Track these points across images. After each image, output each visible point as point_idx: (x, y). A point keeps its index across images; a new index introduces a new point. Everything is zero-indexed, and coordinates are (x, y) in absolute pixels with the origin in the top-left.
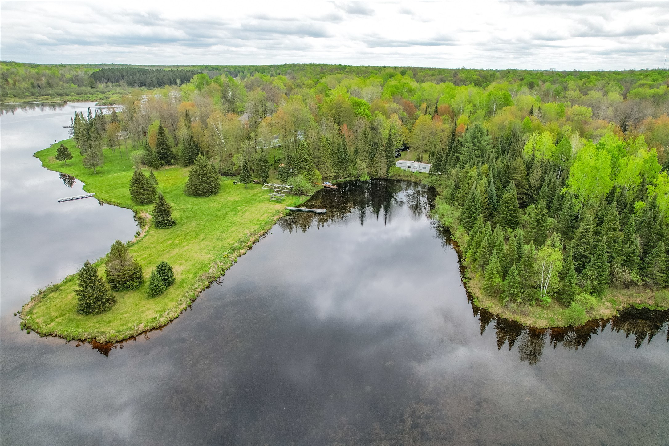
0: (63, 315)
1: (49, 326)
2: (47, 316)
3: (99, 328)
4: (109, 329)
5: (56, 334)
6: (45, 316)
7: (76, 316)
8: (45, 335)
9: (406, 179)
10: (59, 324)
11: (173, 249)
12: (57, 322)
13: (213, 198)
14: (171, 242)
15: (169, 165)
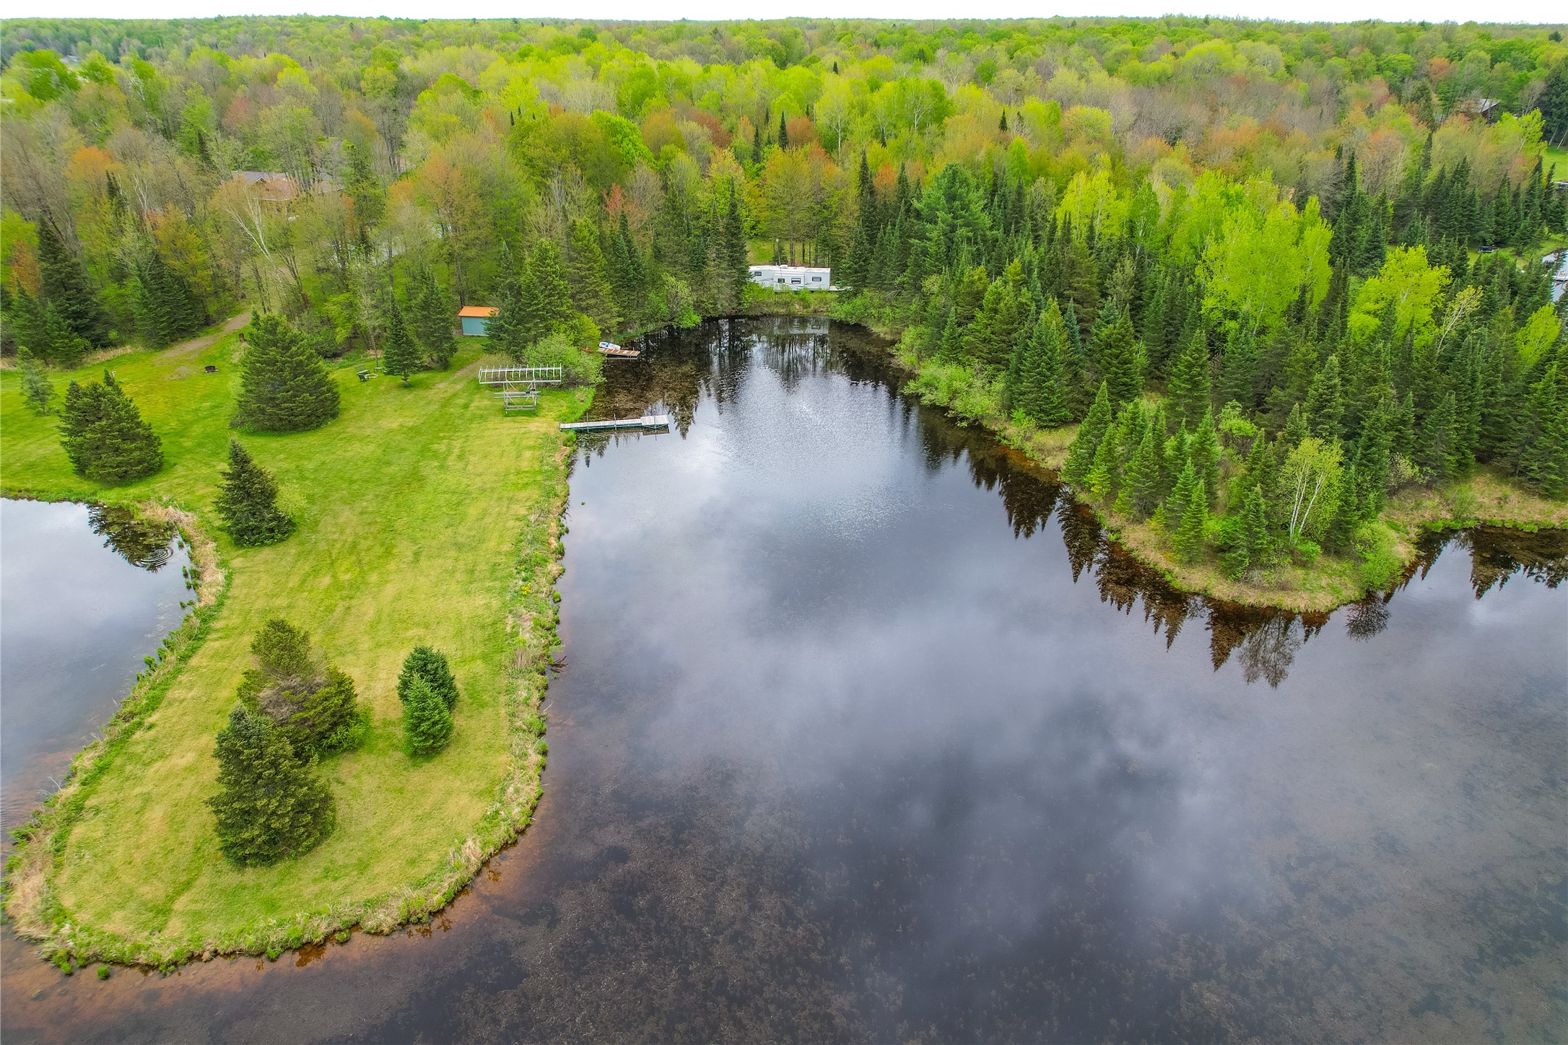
0: (188, 885)
1: (166, 933)
2: (133, 905)
3: (345, 891)
4: (383, 886)
5: (216, 951)
6: (121, 906)
7: (231, 878)
8: (175, 964)
9: (782, 311)
10: (198, 916)
11: (354, 602)
12: (183, 914)
13: (334, 429)
14: (327, 580)
15: (104, 346)
